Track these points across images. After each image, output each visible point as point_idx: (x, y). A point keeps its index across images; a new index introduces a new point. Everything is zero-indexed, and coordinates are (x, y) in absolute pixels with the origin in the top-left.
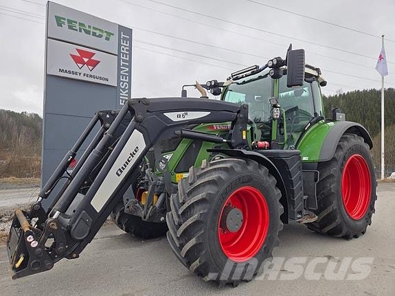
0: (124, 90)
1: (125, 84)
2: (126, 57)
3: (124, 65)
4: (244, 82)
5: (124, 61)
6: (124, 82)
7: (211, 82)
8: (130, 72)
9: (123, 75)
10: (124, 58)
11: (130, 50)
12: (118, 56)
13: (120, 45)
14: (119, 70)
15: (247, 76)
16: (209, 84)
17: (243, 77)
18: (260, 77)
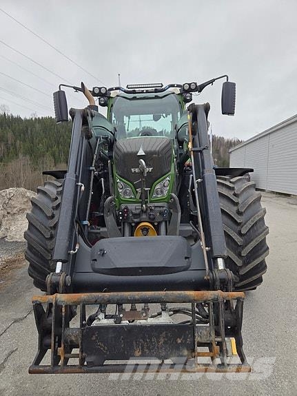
4: (134, 98)
7: (100, 88)
15: (147, 92)
16: (97, 91)
17: (142, 92)
18: (157, 97)
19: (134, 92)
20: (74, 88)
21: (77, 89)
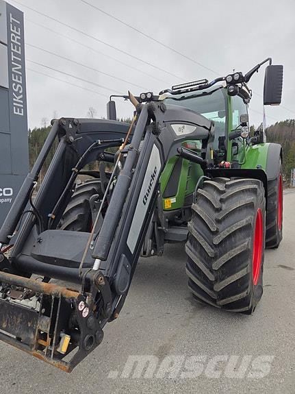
0: (18, 94)
1: (18, 86)
2: (18, 50)
3: (15, 61)
4: (183, 98)
5: (15, 54)
6: (17, 83)
7: (146, 94)
8: (23, 70)
9: (15, 74)
10: (15, 51)
11: (22, 41)
12: (8, 45)
13: (9, 32)
14: (10, 66)
15: (192, 90)
16: (143, 97)
17: (187, 91)
18: (205, 94)
19: (179, 93)
20: (124, 97)
21: (126, 98)
